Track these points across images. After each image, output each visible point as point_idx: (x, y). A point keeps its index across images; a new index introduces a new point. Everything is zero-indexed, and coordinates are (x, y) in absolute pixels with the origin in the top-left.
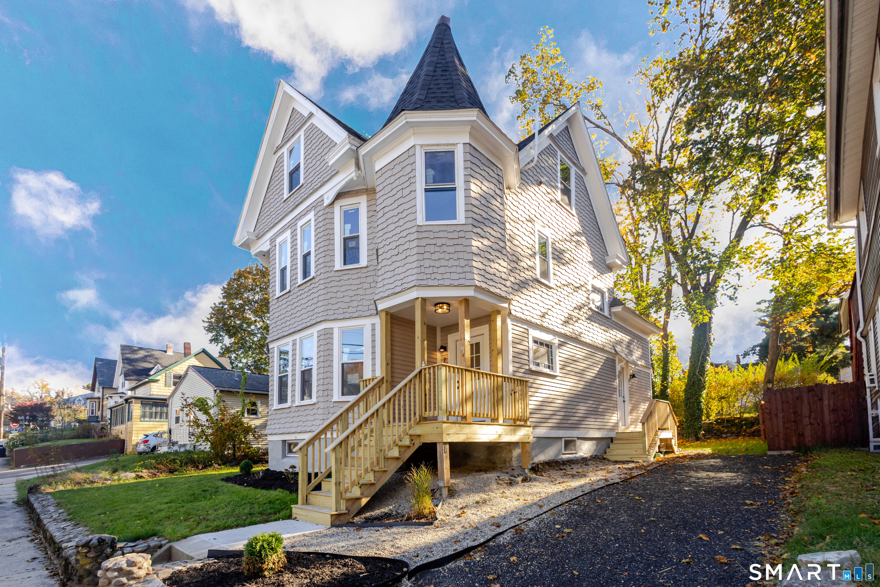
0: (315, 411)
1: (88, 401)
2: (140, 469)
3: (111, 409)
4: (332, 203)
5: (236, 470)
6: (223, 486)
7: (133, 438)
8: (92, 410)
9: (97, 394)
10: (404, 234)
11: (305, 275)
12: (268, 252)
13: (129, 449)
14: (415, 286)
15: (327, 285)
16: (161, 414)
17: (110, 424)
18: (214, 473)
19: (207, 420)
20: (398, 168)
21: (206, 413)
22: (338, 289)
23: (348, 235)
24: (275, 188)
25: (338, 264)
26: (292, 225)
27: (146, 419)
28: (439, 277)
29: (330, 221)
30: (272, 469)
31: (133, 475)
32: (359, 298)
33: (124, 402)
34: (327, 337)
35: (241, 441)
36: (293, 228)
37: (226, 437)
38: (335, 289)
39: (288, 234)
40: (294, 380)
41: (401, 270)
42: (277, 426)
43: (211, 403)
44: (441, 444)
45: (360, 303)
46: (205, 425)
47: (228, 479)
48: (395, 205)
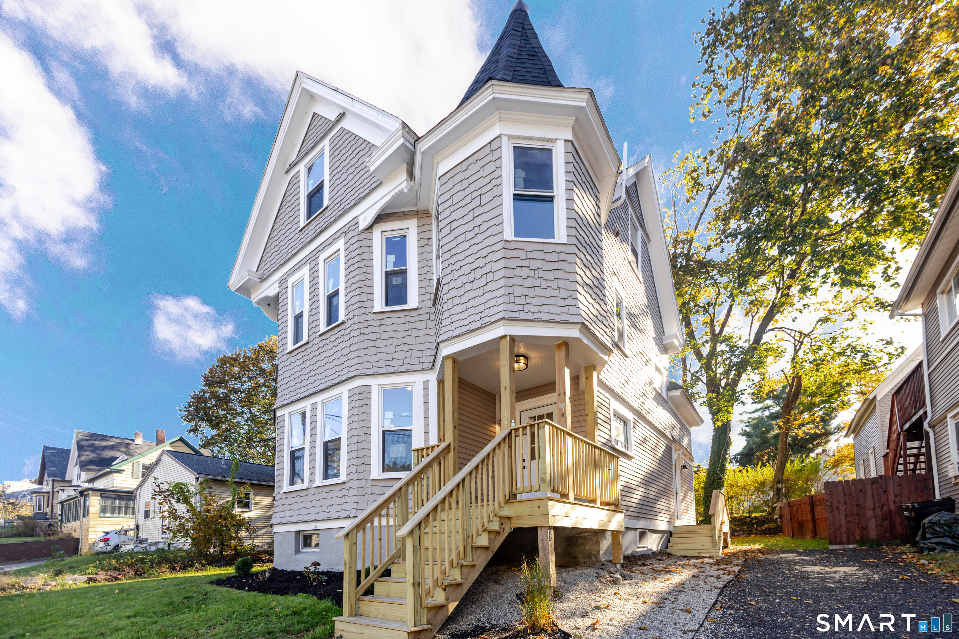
0: (344, 492)
1: (34, 495)
2: (95, 571)
3: (62, 503)
4: (370, 228)
5: (231, 570)
6: (214, 591)
7: (90, 537)
8: (40, 506)
9: (46, 488)
10: (484, 253)
11: (330, 320)
12: (276, 298)
13: (84, 549)
14: (503, 318)
15: (363, 331)
16: (127, 508)
17: (61, 521)
18: (197, 574)
19: (188, 511)
20: (474, 168)
21: (186, 501)
22: (378, 336)
23: (391, 268)
24: (288, 216)
25: (379, 304)
26: (312, 259)
27: (107, 515)
28: (535, 309)
29: (367, 249)
30: (280, 568)
31: (85, 578)
32: (407, 348)
33: (79, 495)
34: (362, 396)
35: (232, 537)
36: (313, 263)
37: (211, 532)
38: (373, 337)
39: (305, 271)
40: (313, 454)
41: (478, 301)
42: (288, 513)
43: (192, 489)
44: (544, 529)
45: (408, 354)
46: (184, 517)
47: (219, 582)
48: (470, 216)
